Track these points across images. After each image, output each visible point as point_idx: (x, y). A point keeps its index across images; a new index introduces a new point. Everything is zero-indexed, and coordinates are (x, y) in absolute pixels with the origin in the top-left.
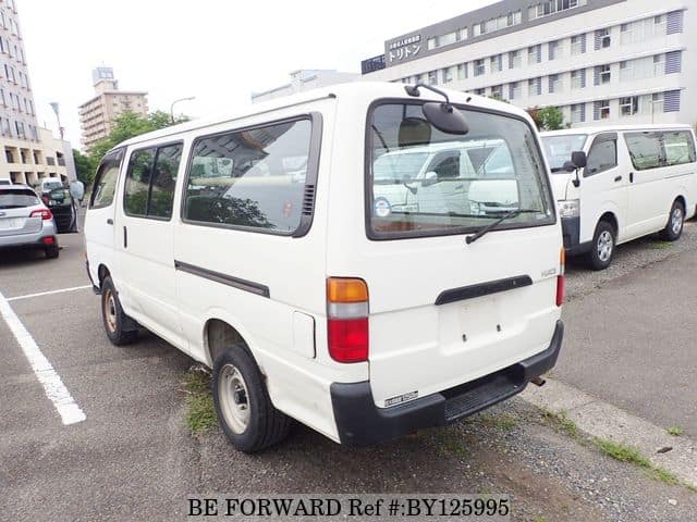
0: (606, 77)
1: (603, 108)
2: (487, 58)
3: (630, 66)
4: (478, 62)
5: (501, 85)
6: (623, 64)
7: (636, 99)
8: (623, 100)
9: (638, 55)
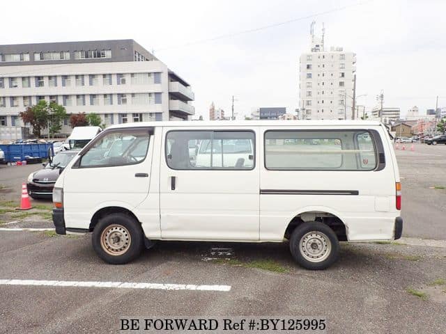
0: (125, 101)
1: (123, 117)
2: (46, 76)
3: (137, 97)
4: (39, 78)
5: (57, 96)
6: (133, 95)
7: (141, 115)
8: (134, 115)
9: (141, 92)
